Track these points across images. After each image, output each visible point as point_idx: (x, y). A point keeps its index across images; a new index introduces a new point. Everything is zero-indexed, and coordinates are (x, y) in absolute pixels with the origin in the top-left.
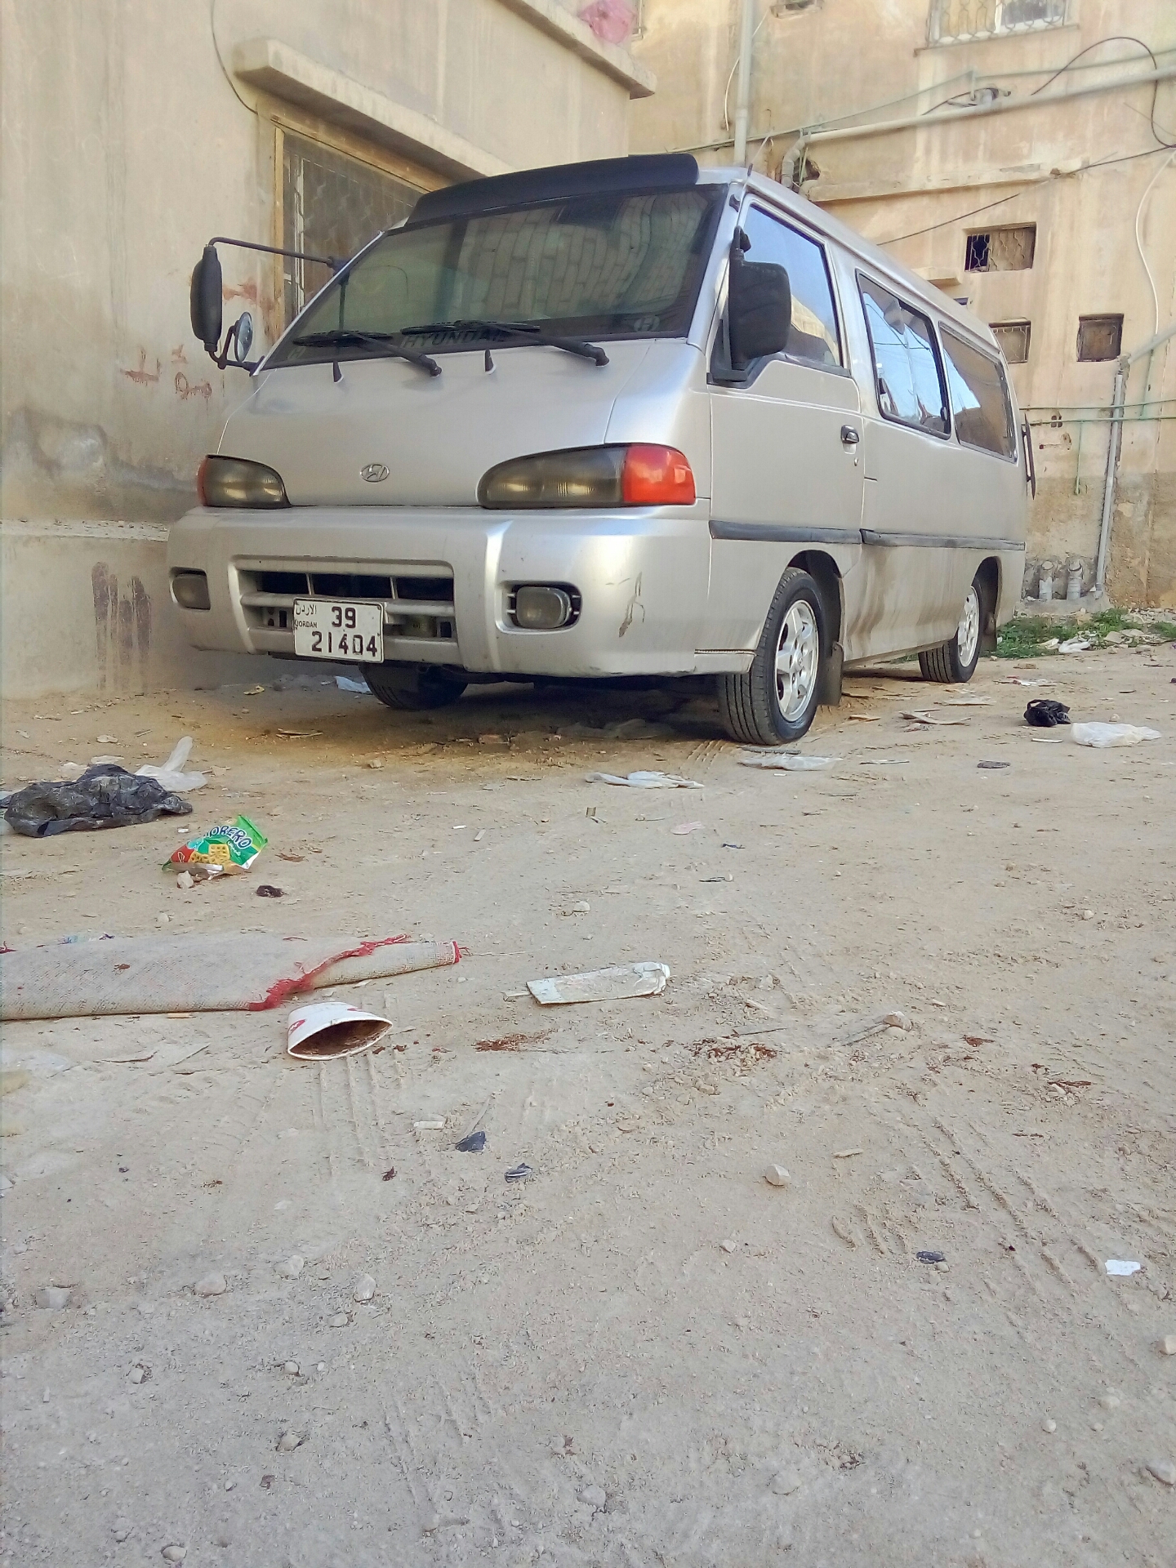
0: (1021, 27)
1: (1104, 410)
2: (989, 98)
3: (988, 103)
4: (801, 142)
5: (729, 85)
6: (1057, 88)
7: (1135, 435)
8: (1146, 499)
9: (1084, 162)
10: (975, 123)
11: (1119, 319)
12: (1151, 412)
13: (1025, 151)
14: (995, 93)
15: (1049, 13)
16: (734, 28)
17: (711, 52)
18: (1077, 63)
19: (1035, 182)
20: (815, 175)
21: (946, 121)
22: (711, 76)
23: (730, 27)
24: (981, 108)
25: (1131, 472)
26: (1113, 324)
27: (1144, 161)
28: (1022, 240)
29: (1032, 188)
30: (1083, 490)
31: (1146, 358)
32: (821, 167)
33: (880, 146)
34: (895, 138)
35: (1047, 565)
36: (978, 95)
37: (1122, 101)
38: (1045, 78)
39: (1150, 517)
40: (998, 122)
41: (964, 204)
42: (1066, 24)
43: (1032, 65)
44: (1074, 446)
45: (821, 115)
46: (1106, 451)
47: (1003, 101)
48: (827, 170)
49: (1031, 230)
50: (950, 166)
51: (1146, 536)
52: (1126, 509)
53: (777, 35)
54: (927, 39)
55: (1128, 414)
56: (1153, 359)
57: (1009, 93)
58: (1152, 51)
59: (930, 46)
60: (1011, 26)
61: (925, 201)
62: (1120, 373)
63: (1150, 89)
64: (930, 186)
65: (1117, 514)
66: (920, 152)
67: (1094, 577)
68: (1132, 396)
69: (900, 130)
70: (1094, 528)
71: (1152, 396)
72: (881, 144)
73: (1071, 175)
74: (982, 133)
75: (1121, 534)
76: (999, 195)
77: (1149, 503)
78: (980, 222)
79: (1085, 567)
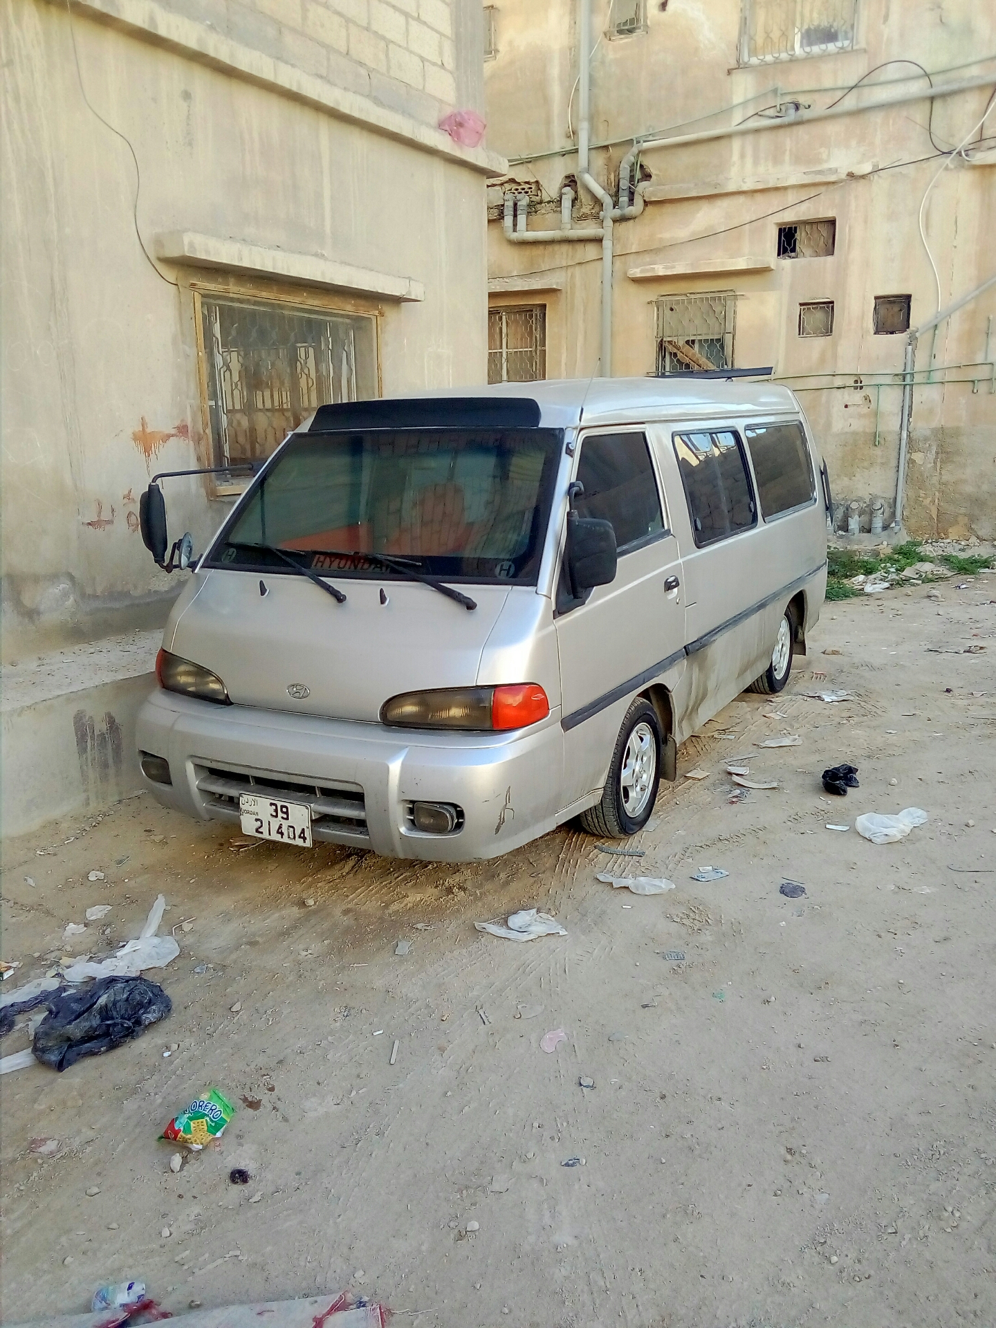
0: (816, 49)
1: (897, 375)
2: (792, 111)
3: (792, 116)
4: (635, 150)
5: (571, 100)
6: (850, 103)
7: (924, 396)
8: (934, 449)
9: (874, 166)
10: (781, 132)
11: (908, 298)
12: (937, 376)
13: (824, 156)
14: (797, 107)
15: (840, 37)
16: (573, 49)
17: (555, 71)
18: (865, 81)
19: (833, 183)
20: (647, 176)
21: (757, 131)
22: (556, 91)
23: (570, 49)
24: (786, 120)
25: (921, 427)
26: (904, 301)
27: (924, 165)
28: (824, 231)
29: (831, 187)
30: (882, 442)
31: (932, 331)
32: (653, 171)
33: (701, 153)
34: (714, 145)
35: (854, 505)
36: (783, 108)
37: (904, 113)
38: (839, 94)
39: (938, 464)
40: (801, 131)
41: (775, 202)
42: (855, 48)
43: (828, 83)
44: (873, 405)
45: (650, 126)
46: (900, 409)
47: (805, 114)
48: (657, 172)
49: (832, 223)
50: (761, 169)
51: (935, 480)
52: (918, 457)
53: (611, 56)
54: (738, 62)
55: (918, 379)
56: (937, 332)
57: (809, 106)
58: (928, 71)
59: (740, 66)
60: (808, 49)
61: (741, 199)
62: (910, 344)
63: (928, 104)
64: (745, 188)
65: (911, 462)
66: (736, 157)
67: (893, 514)
68: (921, 363)
69: (718, 138)
70: (892, 473)
71: (937, 363)
72: (702, 149)
73: (863, 177)
74: (788, 140)
75: (915, 478)
76: (804, 195)
77: (937, 453)
78: (789, 217)
79: (886, 506)
